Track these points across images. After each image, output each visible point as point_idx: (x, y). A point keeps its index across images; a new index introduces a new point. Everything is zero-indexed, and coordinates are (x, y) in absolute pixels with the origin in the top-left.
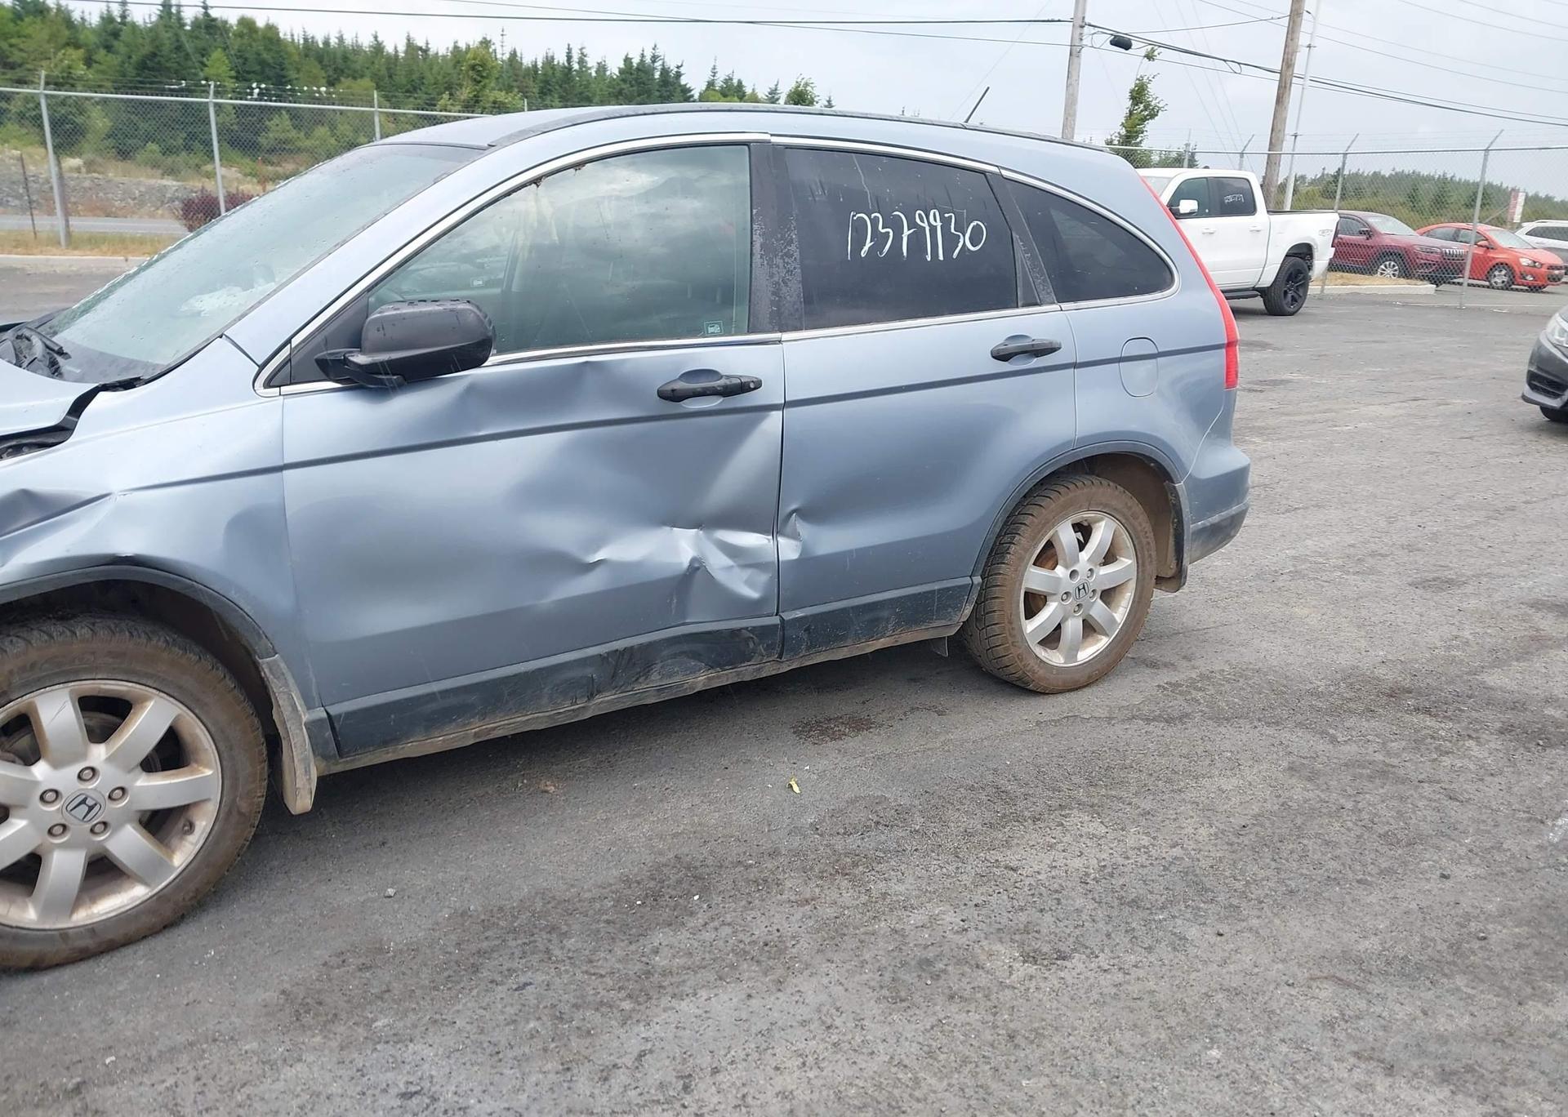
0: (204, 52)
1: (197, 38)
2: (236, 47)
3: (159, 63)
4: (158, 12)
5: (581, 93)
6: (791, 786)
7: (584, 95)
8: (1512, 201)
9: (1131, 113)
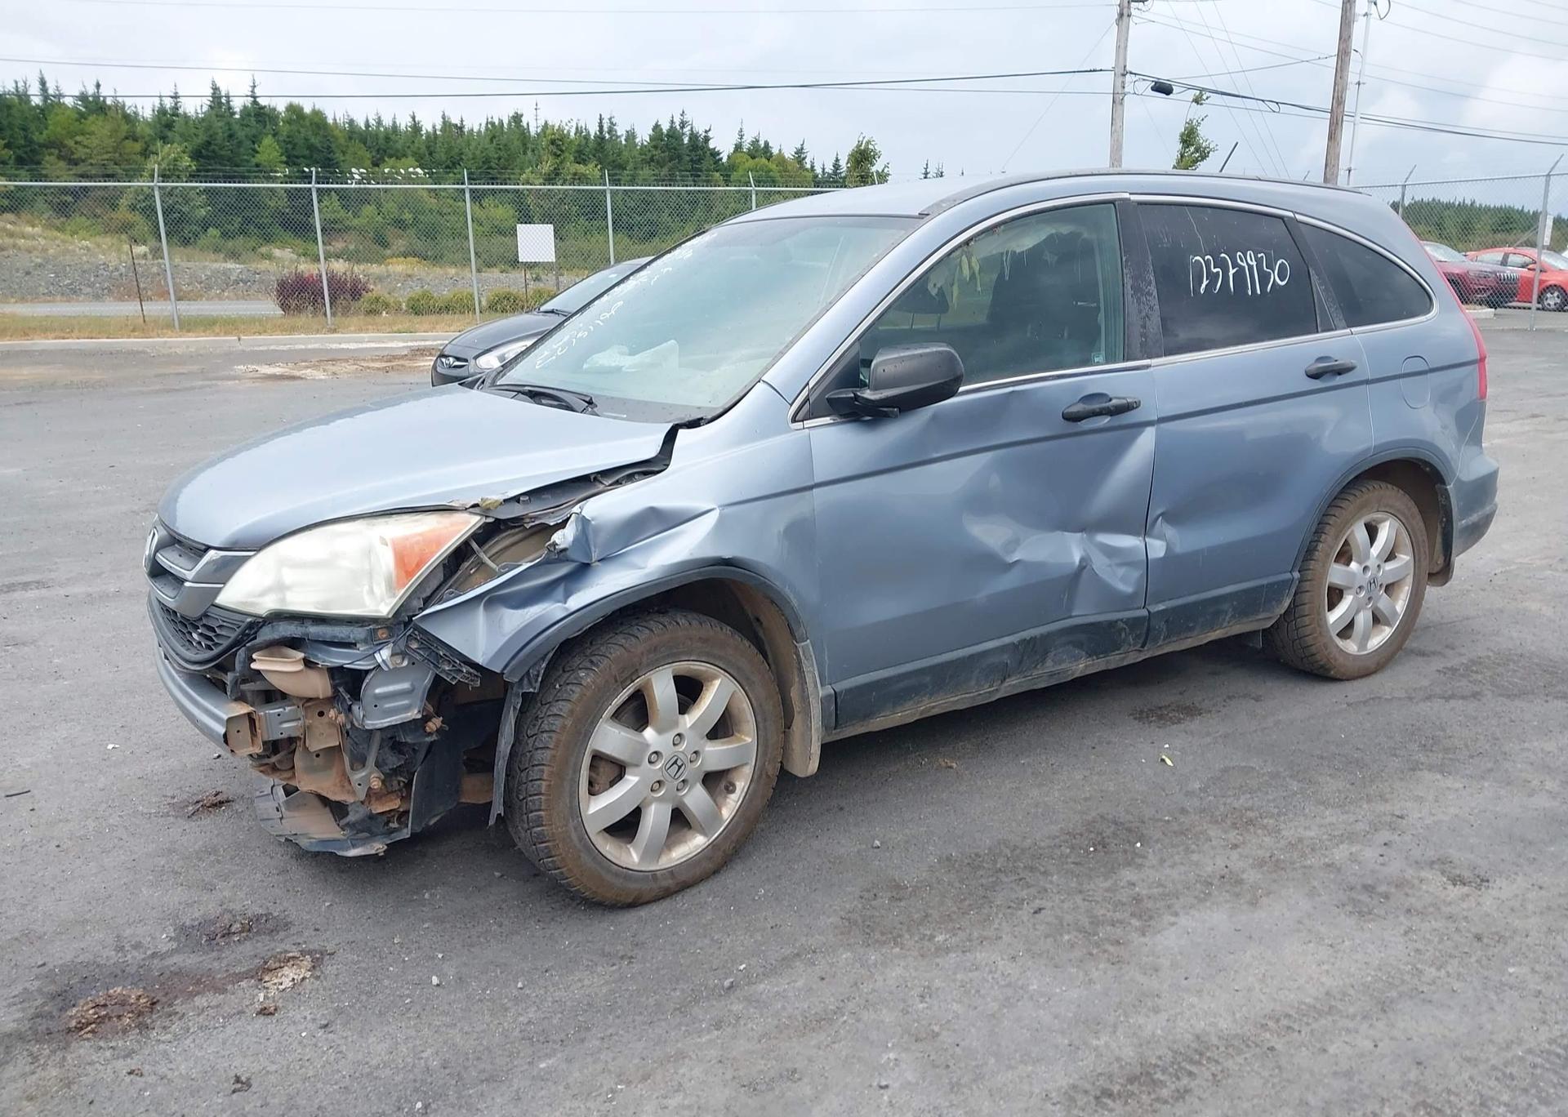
0: (255, 139)
1: (247, 126)
2: (285, 133)
3: (214, 151)
4: (209, 103)
5: (614, 161)
6: (1163, 760)
7: (616, 163)
8: (1540, 224)
9: (1182, 156)
